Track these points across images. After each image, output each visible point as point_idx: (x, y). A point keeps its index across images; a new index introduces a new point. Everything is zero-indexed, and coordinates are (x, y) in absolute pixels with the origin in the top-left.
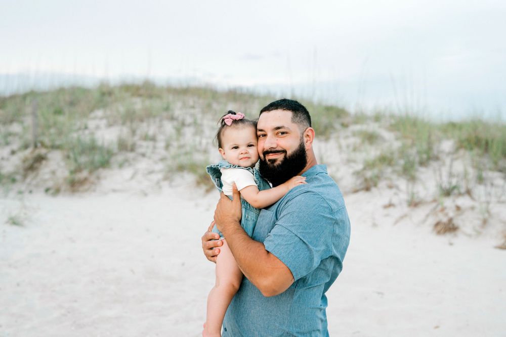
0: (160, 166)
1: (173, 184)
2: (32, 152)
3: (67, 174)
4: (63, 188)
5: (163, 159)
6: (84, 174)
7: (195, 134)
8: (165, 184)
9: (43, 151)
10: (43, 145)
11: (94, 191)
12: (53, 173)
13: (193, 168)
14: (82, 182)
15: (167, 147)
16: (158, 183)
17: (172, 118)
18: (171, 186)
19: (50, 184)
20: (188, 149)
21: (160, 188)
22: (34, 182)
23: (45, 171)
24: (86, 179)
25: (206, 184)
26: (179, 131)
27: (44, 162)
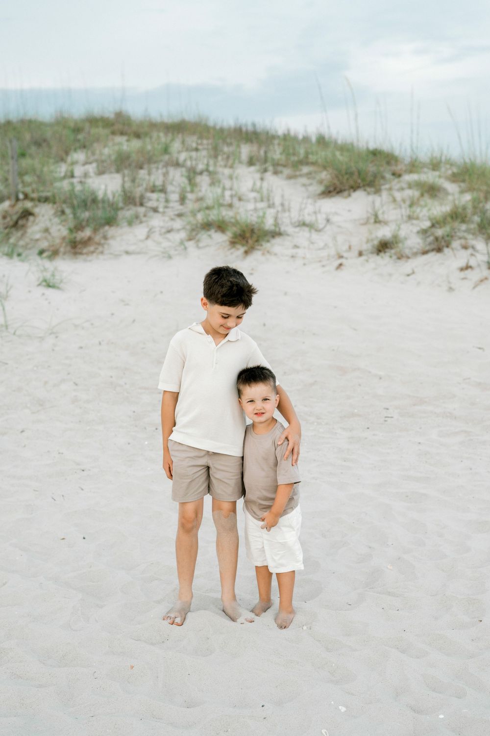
0: (178, 224)
1: (201, 245)
2: (13, 206)
3: (65, 232)
4: (62, 250)
5: (180, 215)
6: (87, 233)
7: (212, 184)
8: (190, 245)
9: (28, 205)
10: (26, 196)
11: (102, 253)
12: (46, 230)
13: (221, 226)
14: (87, 242)
15: (183, 200)
16: (182, 243)
17: (177, 165)
18: (198, 247)
19: (44, 244)
20: (209, 202)
21: (186, 248)
22: (21, 243)
23: (34, 229)
24: (90, 239)
25: (243, 245)
26: (190, 180)
27: (31, 218)
